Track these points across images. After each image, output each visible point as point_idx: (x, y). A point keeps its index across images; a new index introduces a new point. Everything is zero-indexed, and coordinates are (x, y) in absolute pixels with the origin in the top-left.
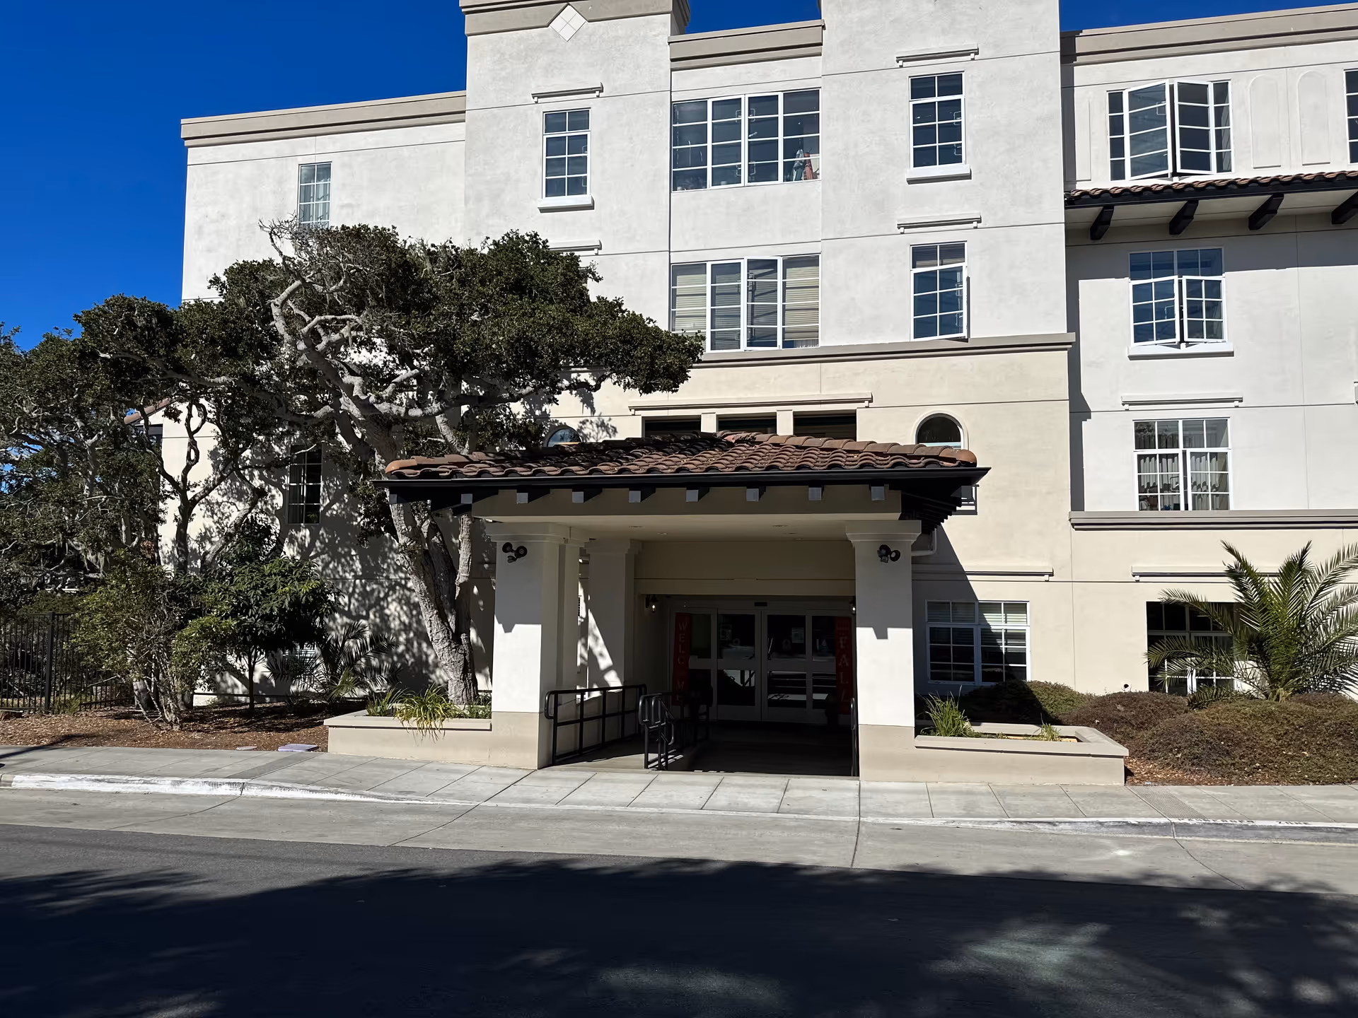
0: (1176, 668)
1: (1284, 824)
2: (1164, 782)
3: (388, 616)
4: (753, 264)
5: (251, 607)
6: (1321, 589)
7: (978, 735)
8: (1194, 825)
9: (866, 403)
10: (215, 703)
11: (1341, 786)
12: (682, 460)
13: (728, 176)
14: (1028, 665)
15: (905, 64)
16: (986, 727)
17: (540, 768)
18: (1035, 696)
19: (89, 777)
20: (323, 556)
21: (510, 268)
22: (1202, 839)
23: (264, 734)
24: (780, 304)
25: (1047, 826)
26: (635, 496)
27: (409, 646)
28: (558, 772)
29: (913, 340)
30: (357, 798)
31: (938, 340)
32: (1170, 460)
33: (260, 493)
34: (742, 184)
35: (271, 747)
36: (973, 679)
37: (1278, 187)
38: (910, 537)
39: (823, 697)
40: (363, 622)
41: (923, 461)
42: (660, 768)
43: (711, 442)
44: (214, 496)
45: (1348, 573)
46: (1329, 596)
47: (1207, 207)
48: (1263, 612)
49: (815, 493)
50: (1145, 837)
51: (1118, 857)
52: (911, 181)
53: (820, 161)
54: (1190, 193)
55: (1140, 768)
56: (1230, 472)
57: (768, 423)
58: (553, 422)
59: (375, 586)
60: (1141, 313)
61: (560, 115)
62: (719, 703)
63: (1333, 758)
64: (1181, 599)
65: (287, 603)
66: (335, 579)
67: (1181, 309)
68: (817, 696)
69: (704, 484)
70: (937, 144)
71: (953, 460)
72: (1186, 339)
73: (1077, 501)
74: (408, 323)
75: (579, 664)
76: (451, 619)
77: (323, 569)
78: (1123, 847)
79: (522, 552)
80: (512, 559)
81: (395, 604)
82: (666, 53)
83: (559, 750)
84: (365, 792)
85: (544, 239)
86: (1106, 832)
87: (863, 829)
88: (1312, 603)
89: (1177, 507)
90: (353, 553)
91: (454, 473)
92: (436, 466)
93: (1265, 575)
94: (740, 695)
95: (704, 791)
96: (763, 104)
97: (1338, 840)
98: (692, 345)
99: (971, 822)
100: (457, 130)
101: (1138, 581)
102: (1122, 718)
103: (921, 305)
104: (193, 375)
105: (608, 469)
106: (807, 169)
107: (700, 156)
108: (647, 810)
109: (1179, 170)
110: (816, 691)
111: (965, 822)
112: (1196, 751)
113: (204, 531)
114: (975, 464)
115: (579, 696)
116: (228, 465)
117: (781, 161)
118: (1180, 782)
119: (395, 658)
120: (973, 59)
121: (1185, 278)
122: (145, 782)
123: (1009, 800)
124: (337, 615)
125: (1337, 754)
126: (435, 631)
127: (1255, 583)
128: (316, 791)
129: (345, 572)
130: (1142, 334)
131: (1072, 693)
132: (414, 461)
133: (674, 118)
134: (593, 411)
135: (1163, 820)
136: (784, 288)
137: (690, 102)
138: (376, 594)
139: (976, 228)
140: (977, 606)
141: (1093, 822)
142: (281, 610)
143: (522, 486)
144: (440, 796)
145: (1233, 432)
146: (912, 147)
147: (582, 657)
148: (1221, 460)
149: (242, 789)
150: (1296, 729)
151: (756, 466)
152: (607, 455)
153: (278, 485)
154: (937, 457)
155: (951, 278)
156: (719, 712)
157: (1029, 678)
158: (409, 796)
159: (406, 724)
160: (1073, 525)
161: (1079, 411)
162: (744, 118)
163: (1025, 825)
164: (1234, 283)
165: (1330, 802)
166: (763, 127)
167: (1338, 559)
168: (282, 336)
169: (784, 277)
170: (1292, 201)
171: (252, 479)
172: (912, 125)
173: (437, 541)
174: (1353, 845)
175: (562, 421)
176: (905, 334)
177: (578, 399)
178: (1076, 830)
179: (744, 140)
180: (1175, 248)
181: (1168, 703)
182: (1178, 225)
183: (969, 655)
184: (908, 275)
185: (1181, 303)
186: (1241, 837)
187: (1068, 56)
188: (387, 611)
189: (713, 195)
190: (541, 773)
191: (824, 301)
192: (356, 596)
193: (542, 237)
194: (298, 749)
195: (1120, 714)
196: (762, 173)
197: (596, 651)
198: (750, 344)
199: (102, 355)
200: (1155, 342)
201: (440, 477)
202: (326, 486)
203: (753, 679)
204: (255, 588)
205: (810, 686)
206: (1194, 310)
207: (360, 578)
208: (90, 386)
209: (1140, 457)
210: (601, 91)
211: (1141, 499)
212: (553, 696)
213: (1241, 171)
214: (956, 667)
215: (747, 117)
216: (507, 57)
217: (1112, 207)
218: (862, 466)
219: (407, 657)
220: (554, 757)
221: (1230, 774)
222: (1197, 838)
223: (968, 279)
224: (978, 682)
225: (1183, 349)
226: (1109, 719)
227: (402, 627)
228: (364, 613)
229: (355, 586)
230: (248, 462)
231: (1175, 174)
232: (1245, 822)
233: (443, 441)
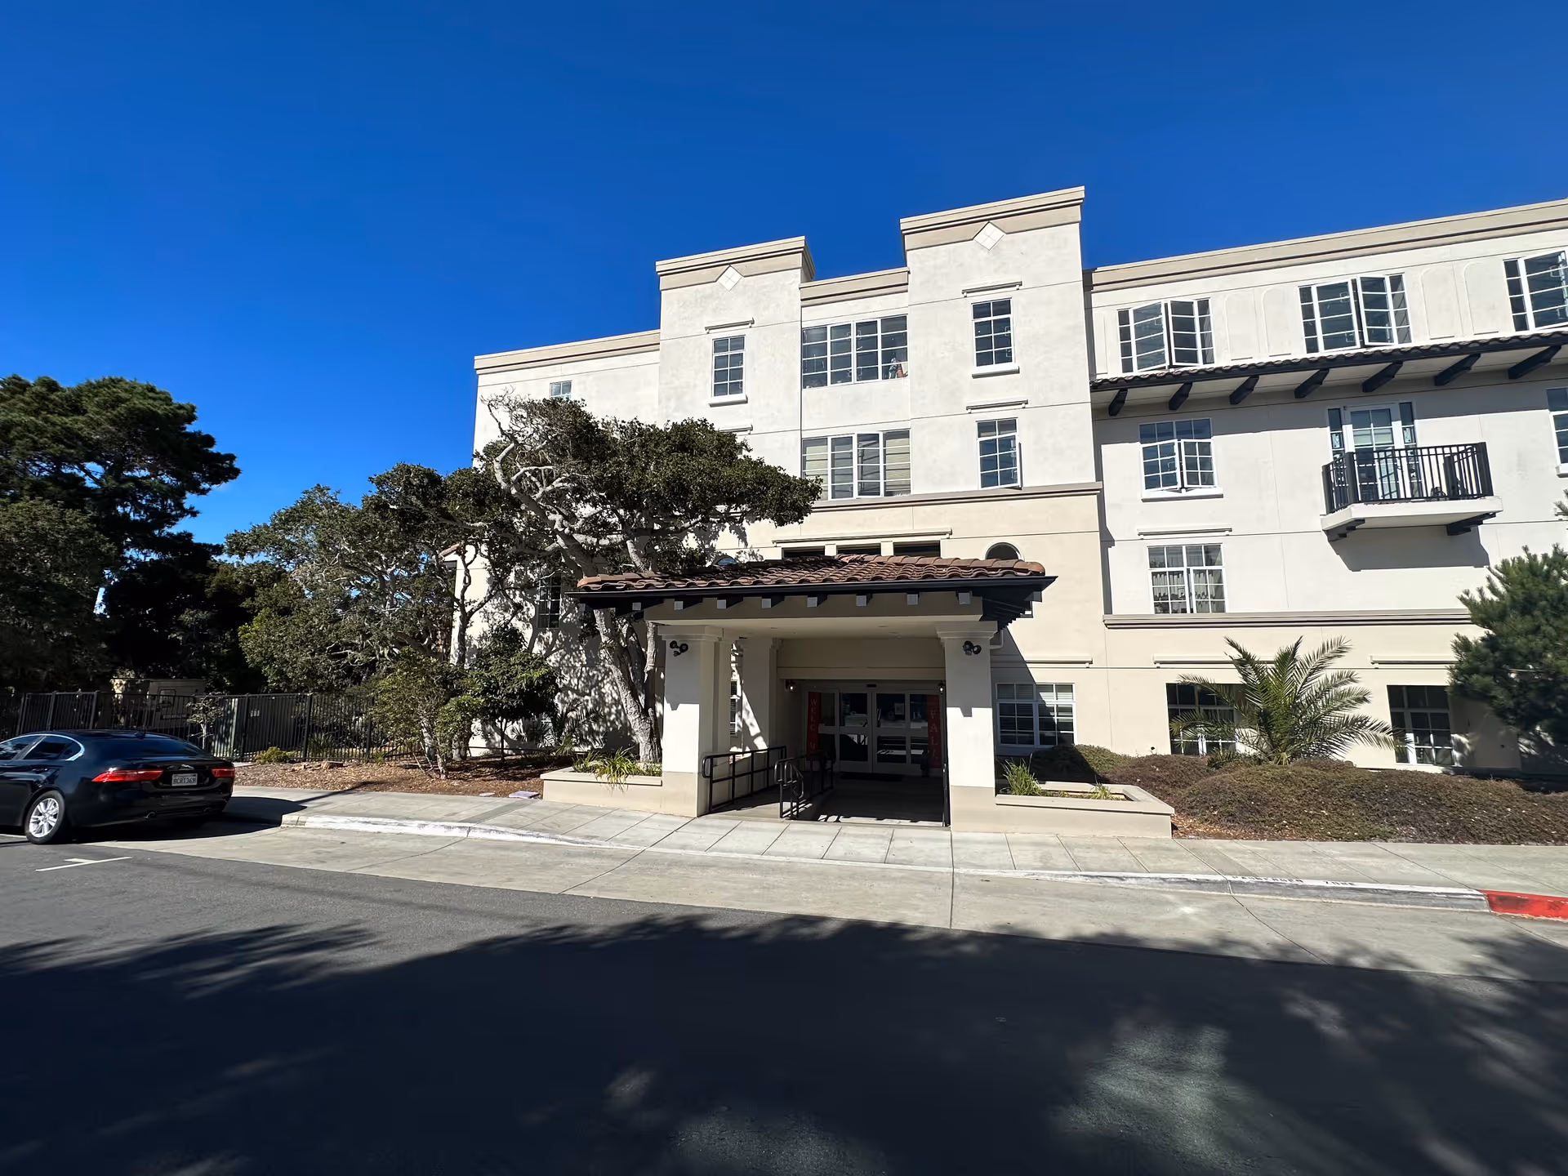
0: (1189, 733)
1: (1330, 884)
2: (1206, 835)
3: (604, 694)
4: (861, 437)
5: (498, 688)
6: (1310, 674)
7: (1044, 793)
8: (1248, 883)
9: (947, 536)
10: (486, 755)
11: (1361, 843)
12: (804, 574)
13: (844, 377)
14: (1075, 732)
15: (968, 295)
16: (1050, 785)
17: (699, 816)
18: (1083, 757)
19: (361, 819)
20: (560, 651)
21: (677, 435)
22: (1257, 896)
23: (505, 782)
24: (881, 465)
25: (1116, 880)
26: (767, 603)
27: (618, 715)
28: (714, 819)
29: (980, 489)
30: (553, 842)
31: (999, 489)
32: (1176, 577)
33: (519, 607)
34: (852, 383)
35: (505, 794)
36: (1032, 742)
37: (1255, 372)
38: (987, 634)
39: (920, 752)
40: (587, 697)
41: (1000, 573)
42: (793, 818)
43: (831, 562)
44: (489, 607)
45: (1332, 661)
46: (1320, 678)
47: (1200, 388)
48: (1264, 692)
49: (913, 599)
50: (1203, 892)
51: (1184, 914)
52: (975, 377)
53: (907, 366)
54: (1185, 378)
55: (1185, 823)
56: (1225, 583)
57: (876, 550)
58: (718, 553)
59: (595, 672)
60: (1149, 468)
61: (725, 340)
62: (842, 758)
63: (1350, 817)
64: (1194, 682)
65: (523, 685)
66: (568, 667)
67: (1181, 464)
68: (914, 752)
69: (822, 593)
70: (994, 350)
71: (1026, 571)
72: (1186, 485)
73: (1108, 609)
74: (588, 469)
75: (736, 731)
76: (642, 699)
77: (561, 660)
78: (1188, 903)
79: (684, 648)
80: (677, 654)
81: (609, 685)
82: (798, 296)
83: (715, 800)
84: (560, 837)
85: (711, 423)
86: (1169, 888)
87: (957, 880)
88: (1303, 684)
89: (1184, 611)
90: (581, 648)
91: (628, 587)
92: (616, 581)
93: (1263, 662)
94: (856, 752)
95: (825, 841)
96: (867, 327)
97: (1384, 901)
98: (813, 485)
99: (1049, 875)
100: (653, 357)
101: (1158, 668)
102: (1159, 777)
103: (986, 464)
104: (458, 520)
105: (745, 582)
106: (899, 371)
107: (822, 365)
108: (777, 859)
109: (1174, 363)
110: (914, 748)
111: (1043, 874)
112: (1230, 809)
113: (482, 633)
114: (1044, 574)
115: (731, 757)
116: (498, 585)
117: (880, 365)
118: (1219, 836)
119: (609, 724)
120: (1018, 289)
121: (1182, 441)
122: (399, 825)
123: (1077, 852)
124: (569, 692)
125: (1351, 812)
126: (629, 706)
127: (1256, 670)
128: (523, 835)
129: (575, 662)
130: (1151, 483)
131: (1113, 755)
132: (599, 578)
133: (803, 340)
134: (746, 544)
135: (1219, 878)
136: (885, 454)
137: (815, 328)
138: (596, 678)
139: (1024, 408)
140: (1035, 687)
141: (1156, 878)
142: (519, 689)
143: (678, 596)
144: (617, 841)
145: (1225, 554)
146: (975, 352)
147: (739, 725)
148: (1218, 576)
149: (468, 832)
150: (1312, 791)
151: (864, 579)
152: (749, 572)
153: (532, 601)
154: (1012, 568)
155: (1007, 444)
156: (842, 766)
157: (1076, 743)
158: (593, 840)
159: (599, 779)
160: (1106, 625)
161: (1107, 540)
162: (853, 337)
163: (1096, 880)
164: (1220, 445)
165: (1360, 860)
166: (867, 343)
167: (1324, 649)
168: (500, 484)
169: (885, 446)
170: (1266, 382)
171: (514, 597)
172: (974, 337)
173: (633, 640)
174: (1400, 906)
175: (724, 552)
176: (975, 485)
177: (736, 536)
178: (1142, 885)
179: (854, 353)
180: (1174, 419)
181: (1193, 764)
182: (1175, 403)
183: (1029, 724)
184: (975, 442)
185: (1181, 460)
186: (1293, 896)
187: (1088, 286)
188: (603, 690)
189: (832, 390)
190: (699, 821)
191: (914, 460)
192: (583, 679)
193: (710, 422)
194: (523, 795)
195: (1157, 774)
196: (868, 374)
197: (748, 722)
198: (860, 494)
199: (391, 507)
200: (1162, 488)
201: (617, 590)
202: (564, 602)
203: (866, 739)
204: (503, 674)
205: (908, 744)
206: (1191, 464)
207: (585, 666)
208: (387, 530)
209: (1154, 574)
210: (753, 323)
211: (1156, 605)
212: (709, 760)
213: (1222, 361)
214: (1019, 732)
215: (855, 337)
216: (688, 303)
217: (1126, 390)
218: (950, 577)
219: (617, 723)
220: (711, 807)
221: (1262, 830)
222: (1253, 896)
223: (1020, 444)
224: (1037, 745)
225: (1184, 493)
226: (1148, 778)
227: (614, 702)
228: (588, 691)
229: (582, 672)
230: (512, 585)
231: (1171, 366)
232: (1295, 882)
233: (633, 566)
